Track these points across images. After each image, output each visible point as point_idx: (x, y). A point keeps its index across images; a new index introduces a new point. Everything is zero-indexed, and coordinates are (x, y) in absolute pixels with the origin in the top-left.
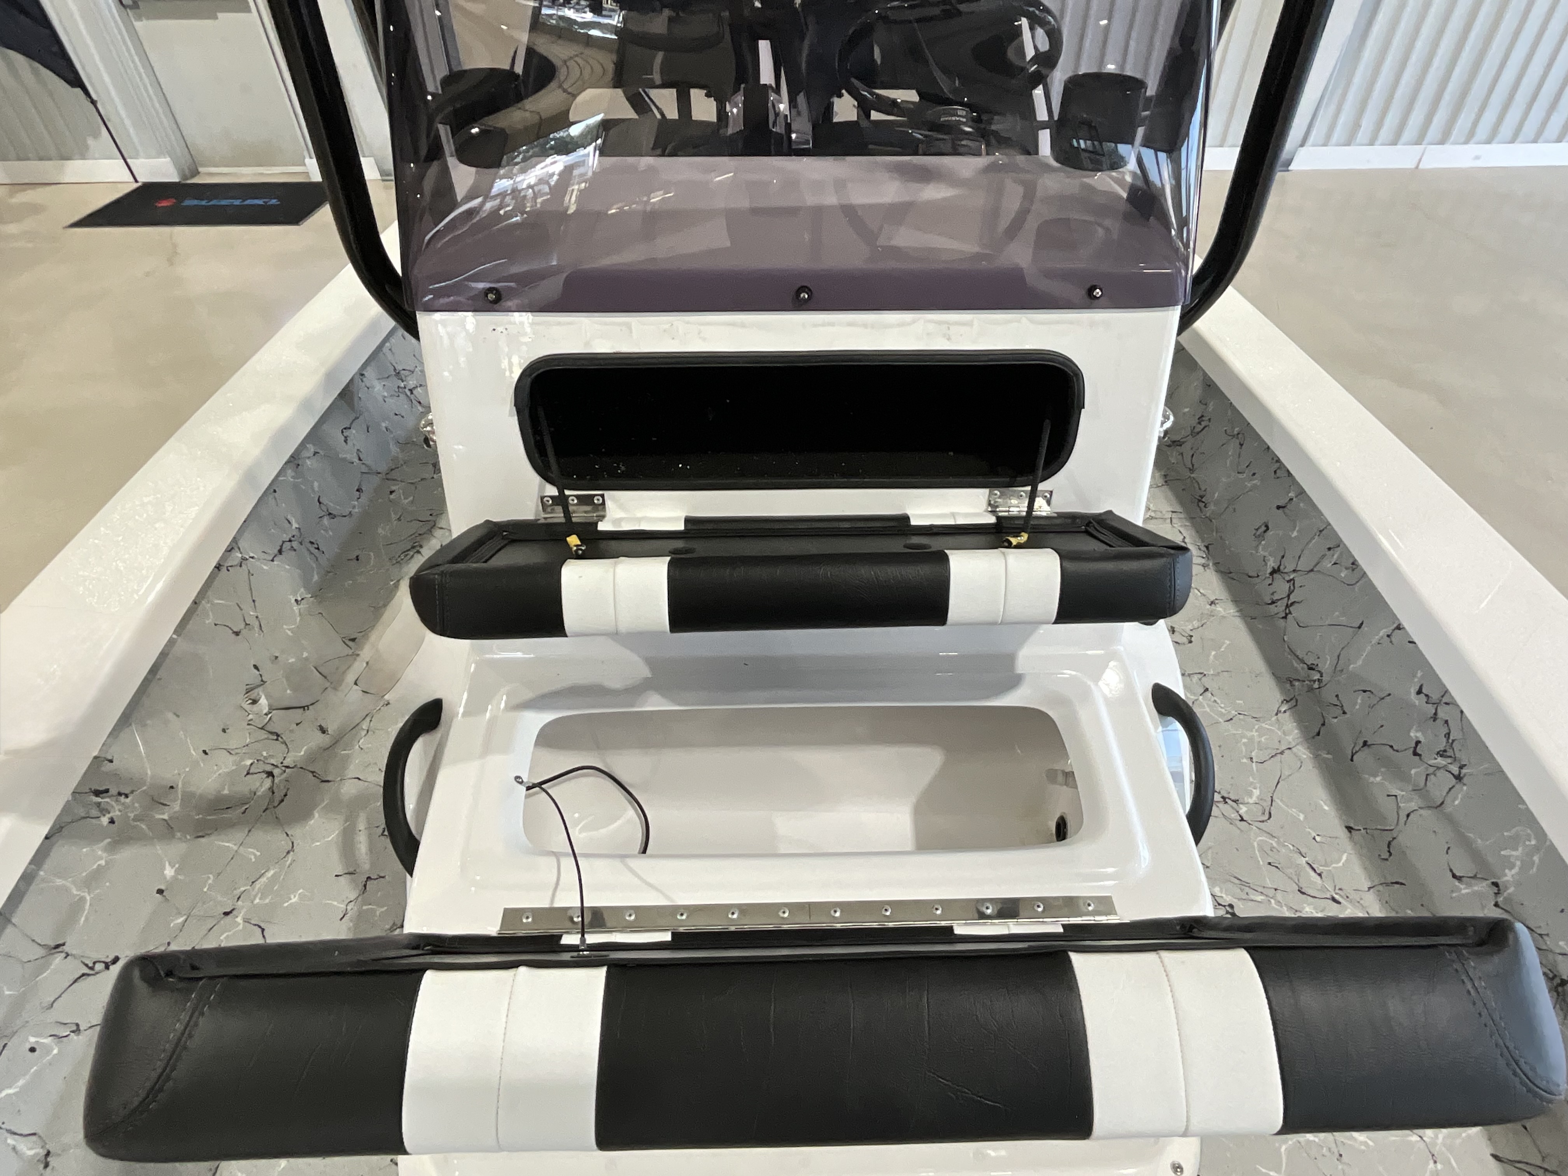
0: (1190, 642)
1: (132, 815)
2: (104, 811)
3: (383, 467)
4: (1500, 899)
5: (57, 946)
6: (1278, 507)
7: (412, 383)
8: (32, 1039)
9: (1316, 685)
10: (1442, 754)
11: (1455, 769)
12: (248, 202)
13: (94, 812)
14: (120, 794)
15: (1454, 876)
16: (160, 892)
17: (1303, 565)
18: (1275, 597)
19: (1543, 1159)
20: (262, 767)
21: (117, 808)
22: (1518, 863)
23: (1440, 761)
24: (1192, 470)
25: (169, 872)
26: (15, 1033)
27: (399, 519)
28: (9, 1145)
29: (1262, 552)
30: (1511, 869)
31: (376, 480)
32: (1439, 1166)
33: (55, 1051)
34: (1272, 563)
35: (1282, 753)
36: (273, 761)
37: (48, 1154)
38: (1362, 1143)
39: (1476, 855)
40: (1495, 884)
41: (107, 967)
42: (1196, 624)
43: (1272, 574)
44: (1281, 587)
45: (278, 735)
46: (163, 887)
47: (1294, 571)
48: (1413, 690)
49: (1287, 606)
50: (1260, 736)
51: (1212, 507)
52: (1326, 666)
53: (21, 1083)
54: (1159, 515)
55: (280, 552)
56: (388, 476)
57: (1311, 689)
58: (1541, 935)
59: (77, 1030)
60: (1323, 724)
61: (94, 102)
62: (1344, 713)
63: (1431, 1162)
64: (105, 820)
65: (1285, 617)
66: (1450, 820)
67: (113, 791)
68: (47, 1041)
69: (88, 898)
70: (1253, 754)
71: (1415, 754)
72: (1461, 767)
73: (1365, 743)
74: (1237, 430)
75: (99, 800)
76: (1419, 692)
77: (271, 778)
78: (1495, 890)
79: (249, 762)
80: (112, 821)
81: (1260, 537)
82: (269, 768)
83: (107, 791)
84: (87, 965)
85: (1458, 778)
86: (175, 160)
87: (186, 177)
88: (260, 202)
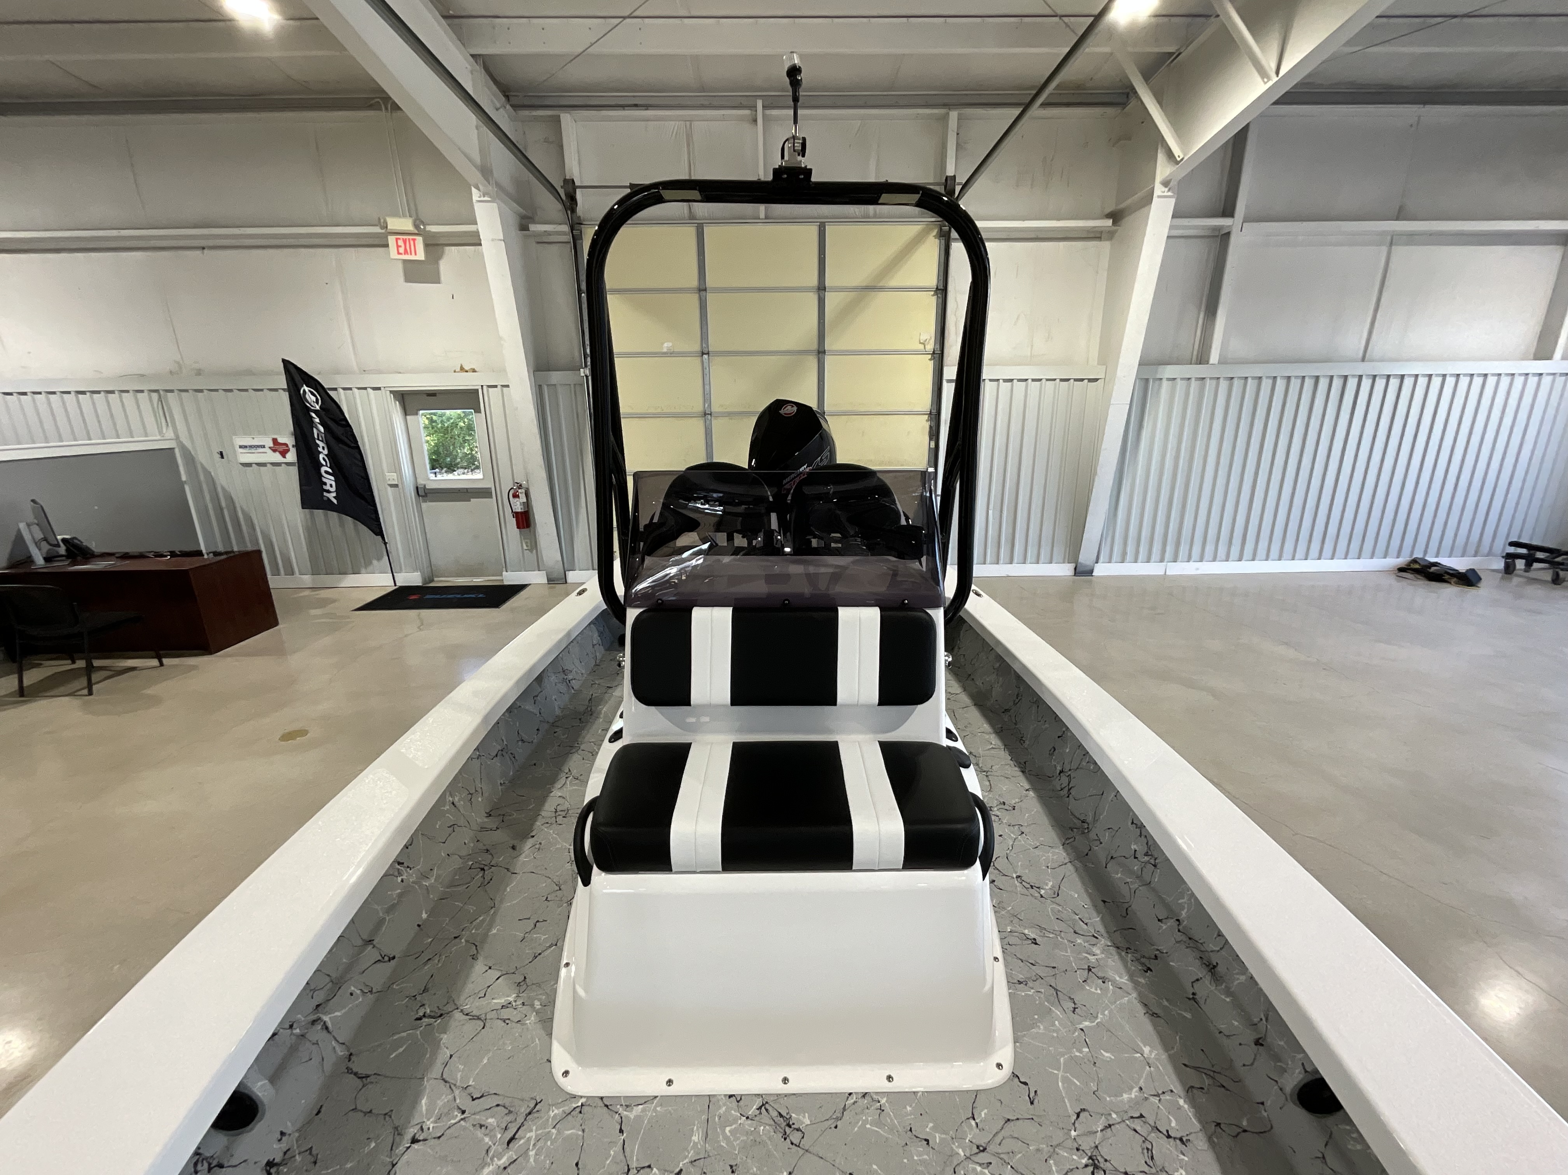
0: (1014, 809)
1: (411, 880)
2: (400, 874)
3: (551, 721)
4: (1181, 927)
5: (370, 941)
6: (1059, 737)
7: (570, 677)
8: (353, 988)
9: (1086, 831)
10: (1146, 854)
11: (1152, 861)
12: (465, 596)
13: (396, 873)
14: (408, 867)
15: (1159, 920)
16: (419, 926)
17: (1074, 766)
18: (1063, 786)
19: (1213, 1066)
20: (477, 865)
21: (406, 874)
22: (1186, 906)
23: (1146, 858)
24: (1016, 724)
25: (424, 916)
26: (346, 982)
27: (559, 746)
28: (332, 1045)
29: (1053, 763)
30: (1183, 910)
32: (1152, 1068)
33: (361, 1000)
34: (1059, 768)
35: (1066, 864)
36: (483, 863)
37: (351, 1054)
38: (1107, 1057)
39: (1167, 906)
40: (1178, 920)
41: (389, 960)
42: (1017, 800)
43: (1059, 774)
44: (1064, 780)
45: (487, 850)
46: (420, 923)
47: (1070, 770)
48: (1130, 824)
49: (1069, 790)
50: (1053, 856)
51: (1027, 742)
52: (1090, 819)
53: (343, 1011)
54: (996, 747)
55: (497, 755)
56: (553, 725)
57: (1083, 833)
58: (1201, 944)
59: (371, 992)
60: (1090, 850)
61: (385, 544)
62: (1101, 843)
63: (1148, 1067)
64: (399, 879)
65: (1068, 797)
66: (1154, 890)
67: (405, 865)
68: (359, 992)
69: (387, 918)
70: (1049, 865)
71: (1135, 858)
72: (1155, 860)
73: (1112, 858)
74: (1035, 699)
75: (399, 867)
76: (1133, 823)
77: (483, 872)
78: (1178, 923)
79: (471, 863)
80: (402, 881)
81: (1051, 754)
82: (482, 866)
83: (403, 863)
84: (381, 955)
85: (1155, 866)
86: (422, 574)
87: (425, 582)
88: (473, 596)
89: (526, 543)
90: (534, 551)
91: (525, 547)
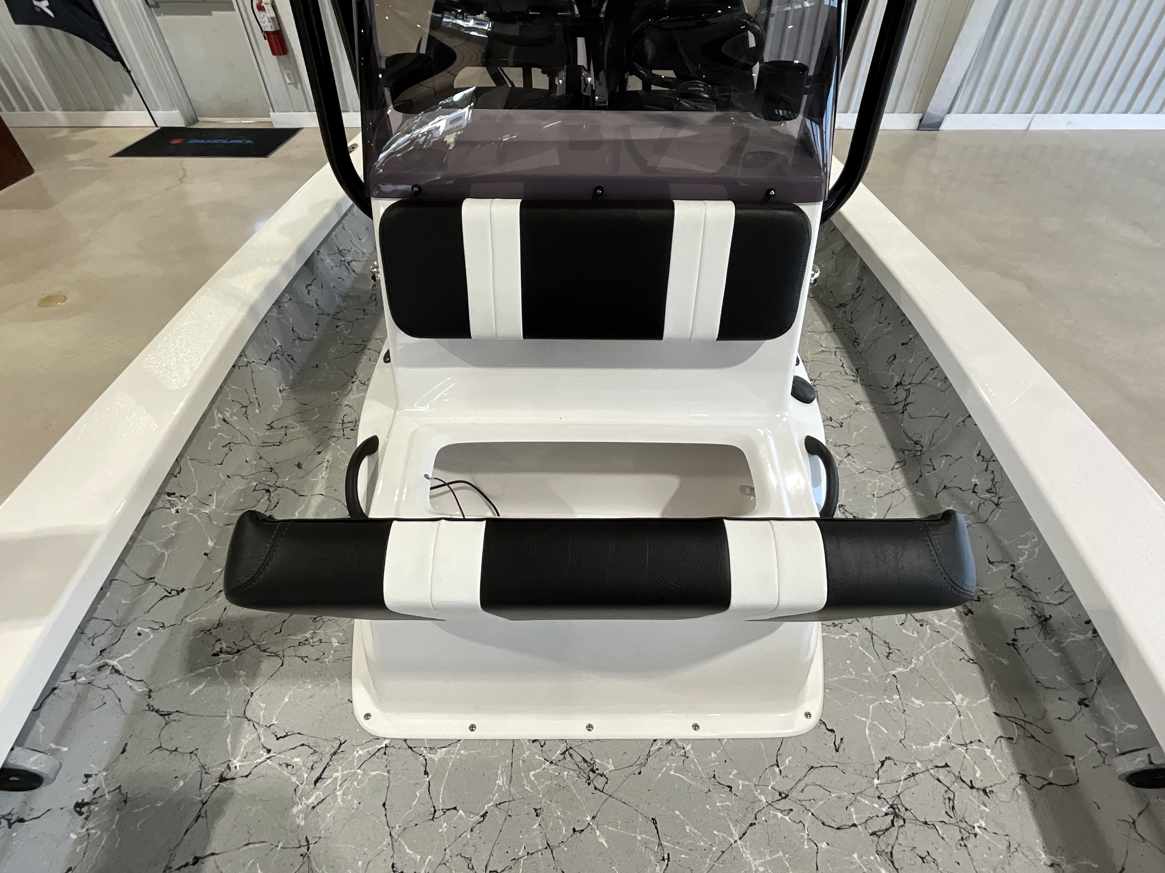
0: (841, 426)
1: (188, 509)
2: (173, 505)
3: (332, 311)
4: (1015, 574)
5: (151, 579)
6: (903, 344)
7: (349, 258)
8: (139, 628)
9: (919, 454)
10: (989, 491)
11: (995, 500)
12: (231, 141)
13: (168, 505)
14: (181, 496)
15: (990, 562)
16: (206, 554)
17: (915, 380)
18: (899, 400)
19: (1025, 716)
20: (262, 487)
21: (180, 504)
22: (1027, 553)
23: (988, 495)
24: (851, 322)
25: (210, 544)
26: (129, 624)
27: (342, 343)
28: (128, 684)
29: (890, 373)
30: (1022, 557)
31: (328, 319)
32: (962, 717)
33: (152, 637)
34: (897, 380)
35: (893, 492)
36: (268, 483)
37: (150, 691)
38: (918, 705)
39: (1003, 549)
40: (1013, 566)
41: (178, 594)
42: (846, 416)
43: (896, 386)
44: (901, 394)
45: (272, 469)
46: (207, 552)
47: (910, 384)
48: (975, 454)
49: (905, 406)
50: (880, 482)
51: (862, 345)
52: (925, 441)
53: (133, 652)
54: (827, 350)
55: (270, 359)
56: (335, 317)
57: (915, 456)
58: (1036, 593)
59: (163, 627)
60: (921, 476)
61: (129, 72)
62: (934, 469)
63: (958, 716)
64: (173, 511)
65: (903, 413)
66: (990, 529)
67: (177, 494)
68: (147, 630)
69: (166, 553)
70: (875, 493)
71: (974, 492)
72: (999, 498)
73: (945, 487)
74: (880, 296)
75: (170, 498)
76: (978, 455)
77: (268, 493)
78: (1012, 568)
79: (255, 484)
80: (177, 512)
81: (890, 363)
82: (267, 487)
83: (174, 494)
84: (167, 591)
85: (997, 505)
86: (182, 112)
87: (190, 124)
88: (240, 142)
89: (288, 75)
90: (299, 86)
91: (288, 81)
